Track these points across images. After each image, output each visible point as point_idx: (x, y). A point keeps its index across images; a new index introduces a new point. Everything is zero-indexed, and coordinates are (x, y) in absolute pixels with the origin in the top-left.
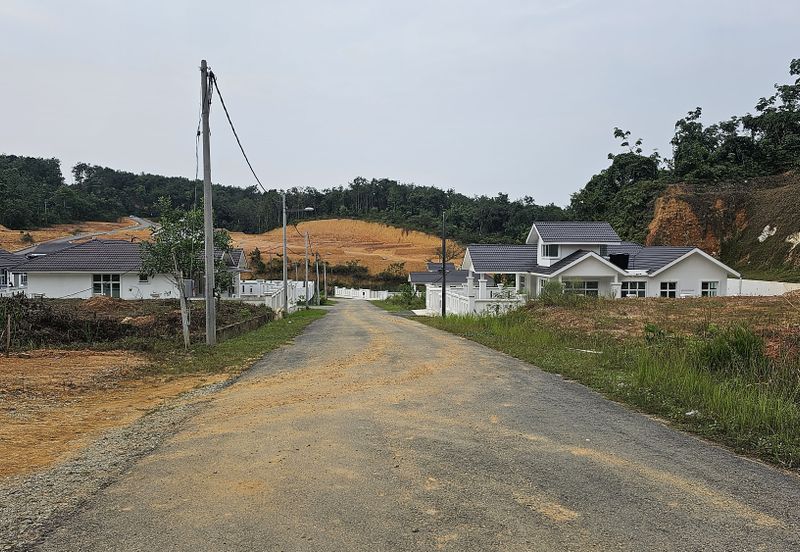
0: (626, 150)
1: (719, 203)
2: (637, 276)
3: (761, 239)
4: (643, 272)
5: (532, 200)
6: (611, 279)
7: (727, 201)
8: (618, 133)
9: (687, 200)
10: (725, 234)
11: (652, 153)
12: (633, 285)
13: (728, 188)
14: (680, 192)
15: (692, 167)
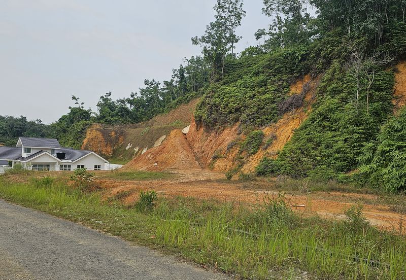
0: (77, 106)
1: (113, 133)
2: (67, 162)
3: (127, 148)
4: (70, 161)
5: (40, 121)
6: (55, 163)
7: (116, 133)
8: (74, 98)
9: (100, 131)
10: (114, 145)
11: (89, 109)
12: (65, 166)
13: (117, 127)
14: (98, 127)
15: (104, 117)
